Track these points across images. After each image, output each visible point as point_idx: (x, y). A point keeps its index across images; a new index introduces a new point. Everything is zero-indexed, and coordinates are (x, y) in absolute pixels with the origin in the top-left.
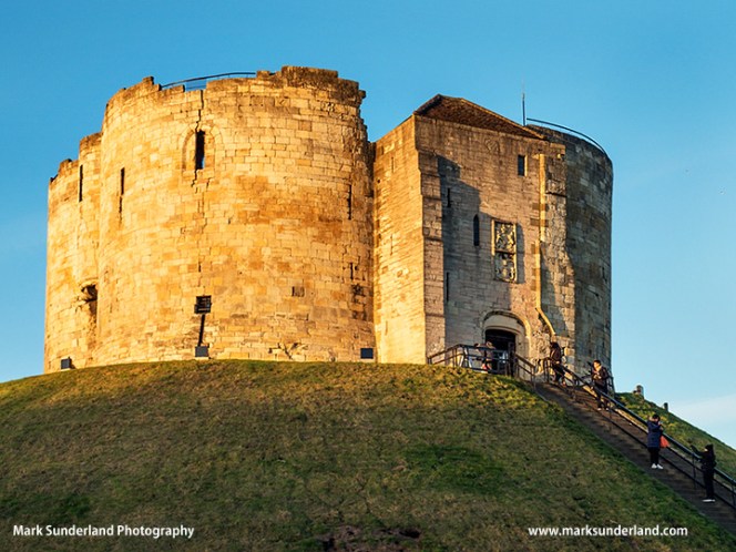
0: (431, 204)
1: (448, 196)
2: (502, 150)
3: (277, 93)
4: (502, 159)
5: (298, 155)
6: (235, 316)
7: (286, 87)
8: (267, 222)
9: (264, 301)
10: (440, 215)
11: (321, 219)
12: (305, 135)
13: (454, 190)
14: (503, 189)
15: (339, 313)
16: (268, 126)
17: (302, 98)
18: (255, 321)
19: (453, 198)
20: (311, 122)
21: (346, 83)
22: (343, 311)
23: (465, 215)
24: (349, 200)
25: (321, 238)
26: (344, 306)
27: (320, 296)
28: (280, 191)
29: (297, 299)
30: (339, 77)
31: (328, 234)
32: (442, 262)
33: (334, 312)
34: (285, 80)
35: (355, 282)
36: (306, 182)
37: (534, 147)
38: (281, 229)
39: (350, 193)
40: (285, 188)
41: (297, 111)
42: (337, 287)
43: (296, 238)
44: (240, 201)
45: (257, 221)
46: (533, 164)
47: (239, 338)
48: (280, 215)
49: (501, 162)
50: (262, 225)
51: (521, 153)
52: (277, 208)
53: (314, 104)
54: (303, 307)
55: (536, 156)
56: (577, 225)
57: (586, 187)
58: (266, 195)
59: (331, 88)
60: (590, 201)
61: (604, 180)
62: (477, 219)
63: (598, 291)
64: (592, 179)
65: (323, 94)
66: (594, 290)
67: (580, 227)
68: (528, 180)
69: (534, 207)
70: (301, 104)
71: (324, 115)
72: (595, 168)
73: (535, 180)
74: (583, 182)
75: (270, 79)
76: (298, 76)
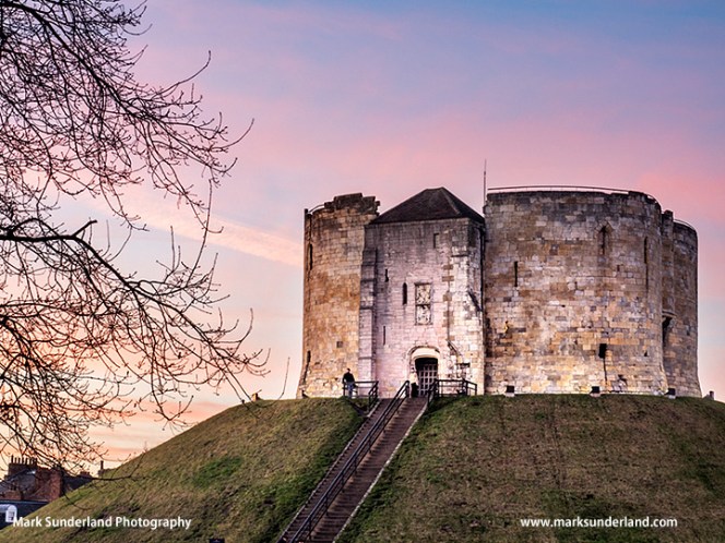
0: (366, 285)
1: (386, 275)
2: (423, 234)
3: (332, 216)
4: (422, 240)
5: (341, 255)
6: (317, 363)
7: (336, 211)
8: (328, 301)
9: (326, 353)
11: (351, 295)
12: (343, 240)
13: (389, 269)
14: (423, 261)
16: (328, 238)
17: (343, 217)
18: (322, 366)
19: (389, 275)
20: (345, 229)
21: (366, 200)
23: (397, 284)
25: (351, 307)
28: (332, 280)
29: (339, 349)
30: (364, 196)
32: (370, 322)
34: (335, 206)
36: (344, 272)
38: (333, 305)
40: (334, 278)
41: (340, 225)
43: (340, 310)
44: (319, 290)
45: (324, 301)
46: (443, 238)
48: (332, 296)
49: (421, 242)
50: (326, 304)
51: (435, 232)
52: (331, 292)
53: (350, 219)
54: (342, 354)
55: (446, 232)
56: (533, 258)
57: (543, 227)
58: (327, 284)
59: (357, 206)
60: (548, 236)
61: (575, 213)
62: (405, 286)
63: (563, 302)
64: (552, 219)
65: (353, 211)
66: (557, 303)
67: (535, 258)
68: (441, 250)
69: (445, 268)
70: (342, 220)
71: (353, 224)
72: (558, 208)
73: (445, 249)
74: (540, 223)
75: (330, 207)
76: (341, 203)
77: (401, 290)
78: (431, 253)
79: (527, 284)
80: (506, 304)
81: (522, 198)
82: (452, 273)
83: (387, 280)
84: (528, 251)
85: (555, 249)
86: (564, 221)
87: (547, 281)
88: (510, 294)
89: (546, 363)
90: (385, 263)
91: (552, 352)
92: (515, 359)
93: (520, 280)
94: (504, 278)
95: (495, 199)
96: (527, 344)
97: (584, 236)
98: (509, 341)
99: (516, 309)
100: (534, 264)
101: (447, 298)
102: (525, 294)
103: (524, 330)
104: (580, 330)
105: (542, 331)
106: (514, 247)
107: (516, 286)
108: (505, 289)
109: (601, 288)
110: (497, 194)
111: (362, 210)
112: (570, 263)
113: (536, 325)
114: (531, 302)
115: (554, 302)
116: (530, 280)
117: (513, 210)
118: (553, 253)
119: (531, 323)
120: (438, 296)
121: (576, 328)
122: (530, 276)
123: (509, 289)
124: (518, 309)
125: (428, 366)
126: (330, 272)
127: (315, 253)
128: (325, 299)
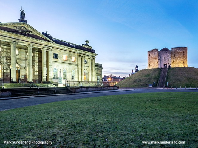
2: (165, 52)
11: (155, 58)
12: (154, 53)
37: (168, 51)
47: (151, 67)
73: (168, 53)
74: (177, 50)
75: (152, 50)
76: (154, 50)
78: (166, 54)
81: (175, 48)
82: (169, 56)
83: (161, 57)
84: (176, 53)
85: (179, 53)
86: (180, 50)
87: (178, 56)
90: (161, 55)
94: (173, 56)
95: (172, 48)
97: (182, 52)
100: (177, 55)
101: (168, 58)
102: (176, 58)
104: (181, 61)
105: (177, 61)
106: (174, 53)
109: (183, 57)
111: (156, 50)
112: (180, 54)
115: (179, 58)
120: (167, 58)
123: (174, 57)
124: (175, 59)
125: (165, 65)
126: (153, 56)
127: (150, 55)
128: (152, 59)
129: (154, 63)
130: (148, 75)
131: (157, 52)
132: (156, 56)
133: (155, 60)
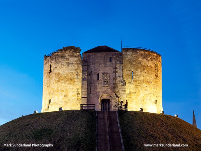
0: (84, 73)
1: (91, 70)
2: (105, 57)
3: (62, 54)
4: (105, 59)
5: (66, 66)
6: (54, 103)
7: (64, 52)
8: (60, 82)
9: (59, 99)
10: (87, 75)
11: (70, 79)
12: (67, 61)
13: (92, 68)
14: (105, 66)
15: (74, 100)
16: (60, 61)
17: (67, 54)
18: (57, 103)
19: (92, 70)
20: (68, 58)
21: (76, 48)
22: (75, 99)
23: (95, 73)
24: (77, 74)
25: (70, 84)
26: (75, 98)
27: (70, 96)
28: (62, 75)
29: (65, 98)
31: (72, 82)
32: (86, 85)
33: (73, 99)
34: (63, 50)
35: (78, 92)
36: (67, 72)
37: (114, 54)
38: (62, 83)
39: (77, 72)
40: (63, 74)
41: (66, 56)
42: (73, 94)
43: (65, 84)
44: (55, 78)
45: (58, 82)
46: (114, 58)
47: (54, 107)
48: (62, 80)
49: (105, 60)
50: (59, 83)
51: (110, 56)
52: (61, 78)
53: (70, 54)
54: (66, 99)
55: (115, 56)
56: (138, 70)
57: (141, 60)
58: (60, 76)
59: (73, 50)
60: (143, 64)
61: (150, 57)
62: (98, 74)
63: (147, 85)
64: (144, 58)
65: (71, 52)
66: (145, 85)
67: (139, 70)
68: (112, 63)
69: (114, 68)
70: (67, 55)
71: (71, 56)
72: (145, 55)
73: (114, 62)
74: (140, 59)
75: (61, 50)
76: (66, 49)
77: (97, 75)
78: (108, 63)
79: (136, 78)
80: (129, 84)
82: (117, 70)
83: (91, 72)
84: (136, 67)
86: (147, 59)
87: (142, 78)
88: (130, 81)
89: (142, 104)
90: (91, 66)
91: (144, 100)
92: (132, 102)
93: (134, 77)
94: (128, 75)
96: (136, 97)
97: (152, 65)
98: (130, 96)
99: (132, 86)
100: (138, 72)
101: (115, 78)
102: (135, 81)
103: (135, 93)
104: (151, 94)
105: (141, 93)
106: (132, 66)
107: (132, 78)
108: (128, 79)
109: (156, 82)
110: (126, 48)
111: (75, 52)
112: (148, 73)
113: (139, 91)
114: (137, 84)
116: (137, 77)
117: (132, 54)
118: (144, 69)
119: (137, 91)
120: (111, 78)
121: (150, 94)
122: (137, 75)
123: (130, 79)
124: (133, 86)
125: (106, 102)
126: (61, 72)
127: (54, 66)
128: (58, 81)
129: (65, 96)
130: (43, 130)
131: (76, 59)
132: (74, 72)
133: (71, 86)
